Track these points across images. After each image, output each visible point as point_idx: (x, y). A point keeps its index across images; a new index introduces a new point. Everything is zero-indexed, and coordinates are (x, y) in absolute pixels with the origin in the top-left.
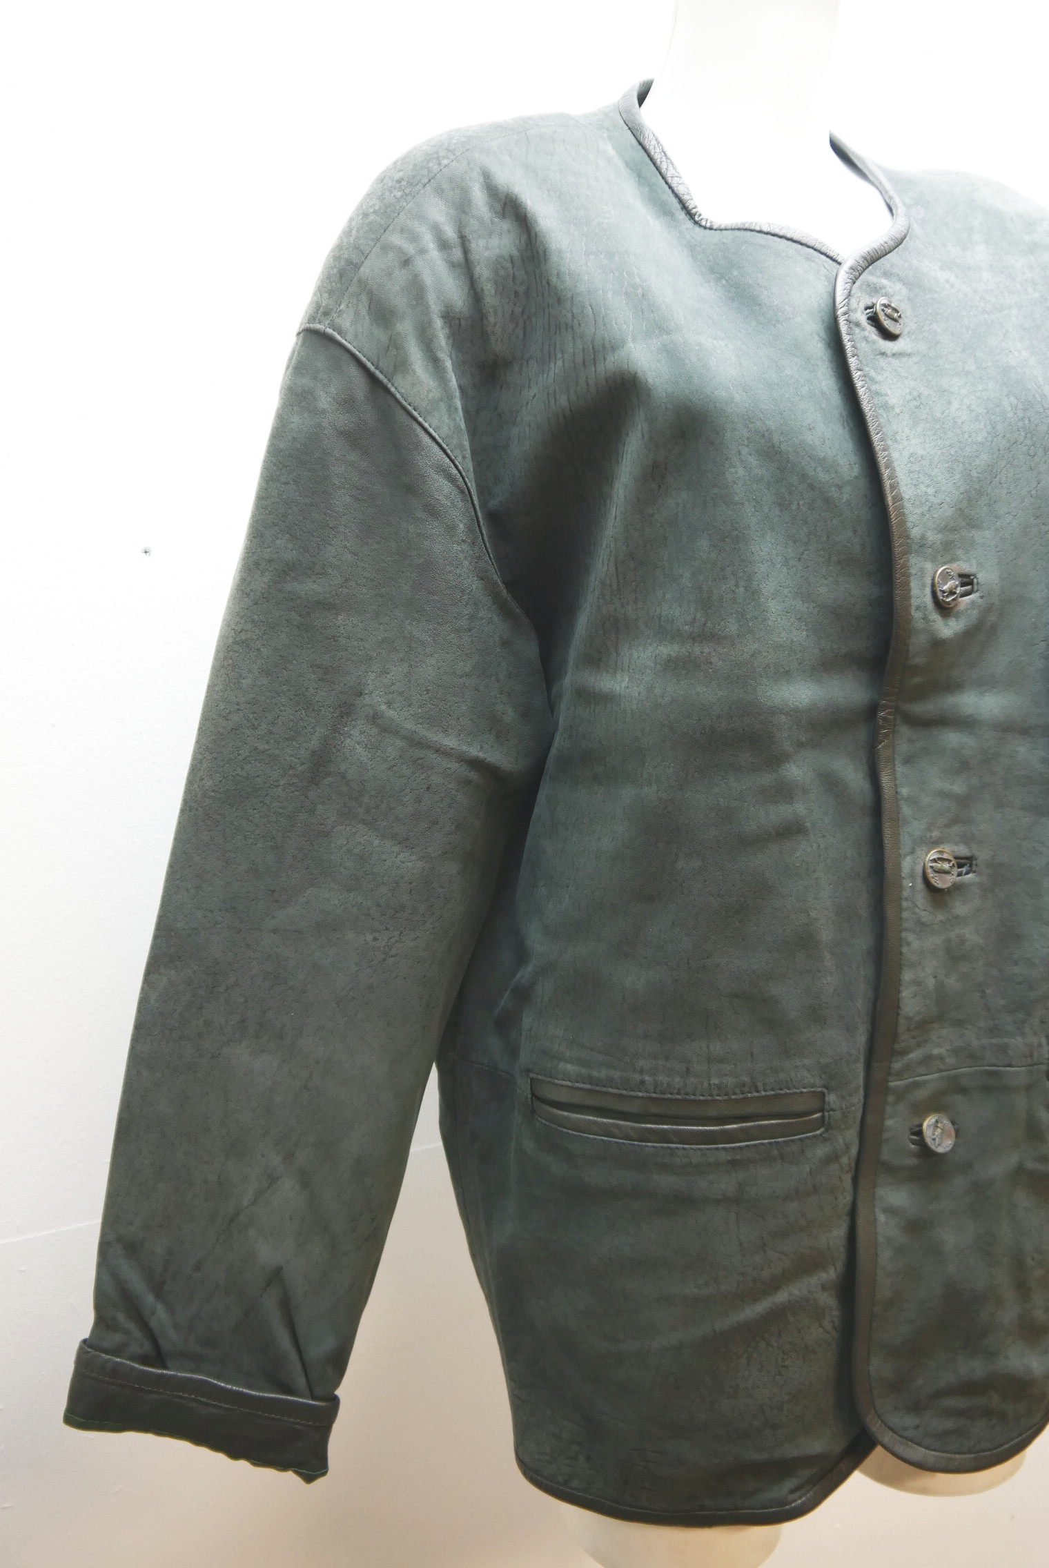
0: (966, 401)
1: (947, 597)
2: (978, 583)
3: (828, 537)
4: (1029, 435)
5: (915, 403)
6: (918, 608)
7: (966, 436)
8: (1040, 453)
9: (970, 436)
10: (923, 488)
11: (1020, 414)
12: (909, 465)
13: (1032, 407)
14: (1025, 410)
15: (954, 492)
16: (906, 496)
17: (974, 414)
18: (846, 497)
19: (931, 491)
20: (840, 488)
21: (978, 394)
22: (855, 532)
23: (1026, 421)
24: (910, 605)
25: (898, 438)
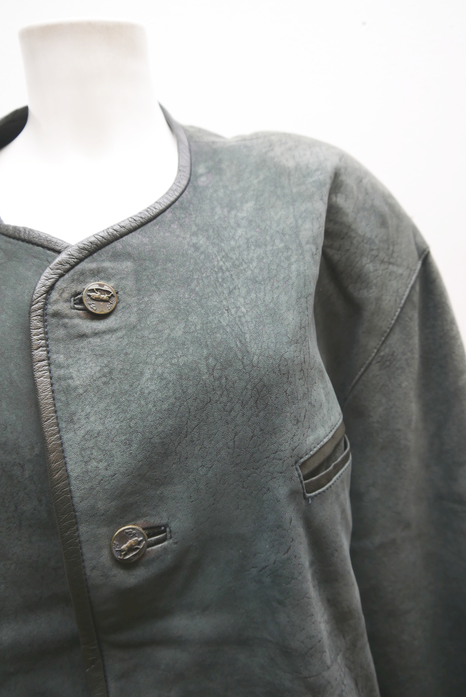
0: (160, 370)
1: (125, 555)
2: (170, 532)
3: (16, 507)
4: (225, 393)
5: (104, 379)
6: (94, 568)
7: (150, 406)
8: (238, 407)
9: (154, 406)
10: (94, 463)
11: (216, 374)
12: (83, 443)
13: (231, 366)
14: (223, 369)
15: (130, 461)
16: (73, 474)
17: (164, 382)
18: (27, 474)
19: (102, 465)
20: (22, 466)
21: (174, 361)
22: (40, 501)
23: (224, 380)
24: (84, 567)
25: (75, 418)
